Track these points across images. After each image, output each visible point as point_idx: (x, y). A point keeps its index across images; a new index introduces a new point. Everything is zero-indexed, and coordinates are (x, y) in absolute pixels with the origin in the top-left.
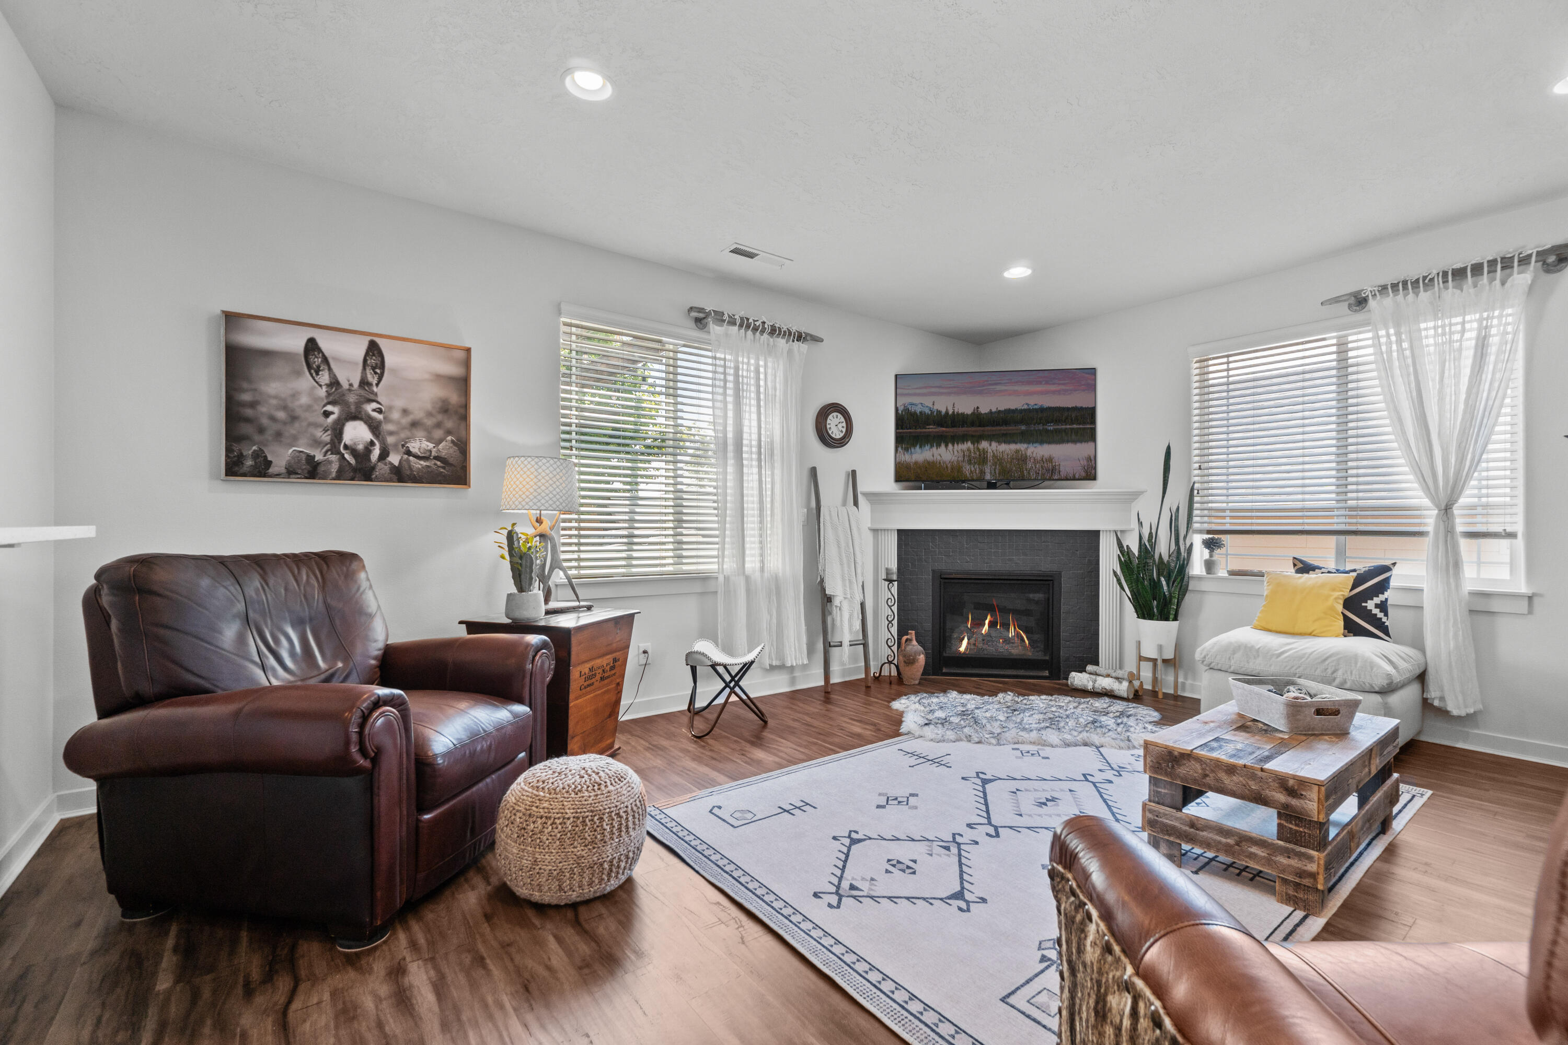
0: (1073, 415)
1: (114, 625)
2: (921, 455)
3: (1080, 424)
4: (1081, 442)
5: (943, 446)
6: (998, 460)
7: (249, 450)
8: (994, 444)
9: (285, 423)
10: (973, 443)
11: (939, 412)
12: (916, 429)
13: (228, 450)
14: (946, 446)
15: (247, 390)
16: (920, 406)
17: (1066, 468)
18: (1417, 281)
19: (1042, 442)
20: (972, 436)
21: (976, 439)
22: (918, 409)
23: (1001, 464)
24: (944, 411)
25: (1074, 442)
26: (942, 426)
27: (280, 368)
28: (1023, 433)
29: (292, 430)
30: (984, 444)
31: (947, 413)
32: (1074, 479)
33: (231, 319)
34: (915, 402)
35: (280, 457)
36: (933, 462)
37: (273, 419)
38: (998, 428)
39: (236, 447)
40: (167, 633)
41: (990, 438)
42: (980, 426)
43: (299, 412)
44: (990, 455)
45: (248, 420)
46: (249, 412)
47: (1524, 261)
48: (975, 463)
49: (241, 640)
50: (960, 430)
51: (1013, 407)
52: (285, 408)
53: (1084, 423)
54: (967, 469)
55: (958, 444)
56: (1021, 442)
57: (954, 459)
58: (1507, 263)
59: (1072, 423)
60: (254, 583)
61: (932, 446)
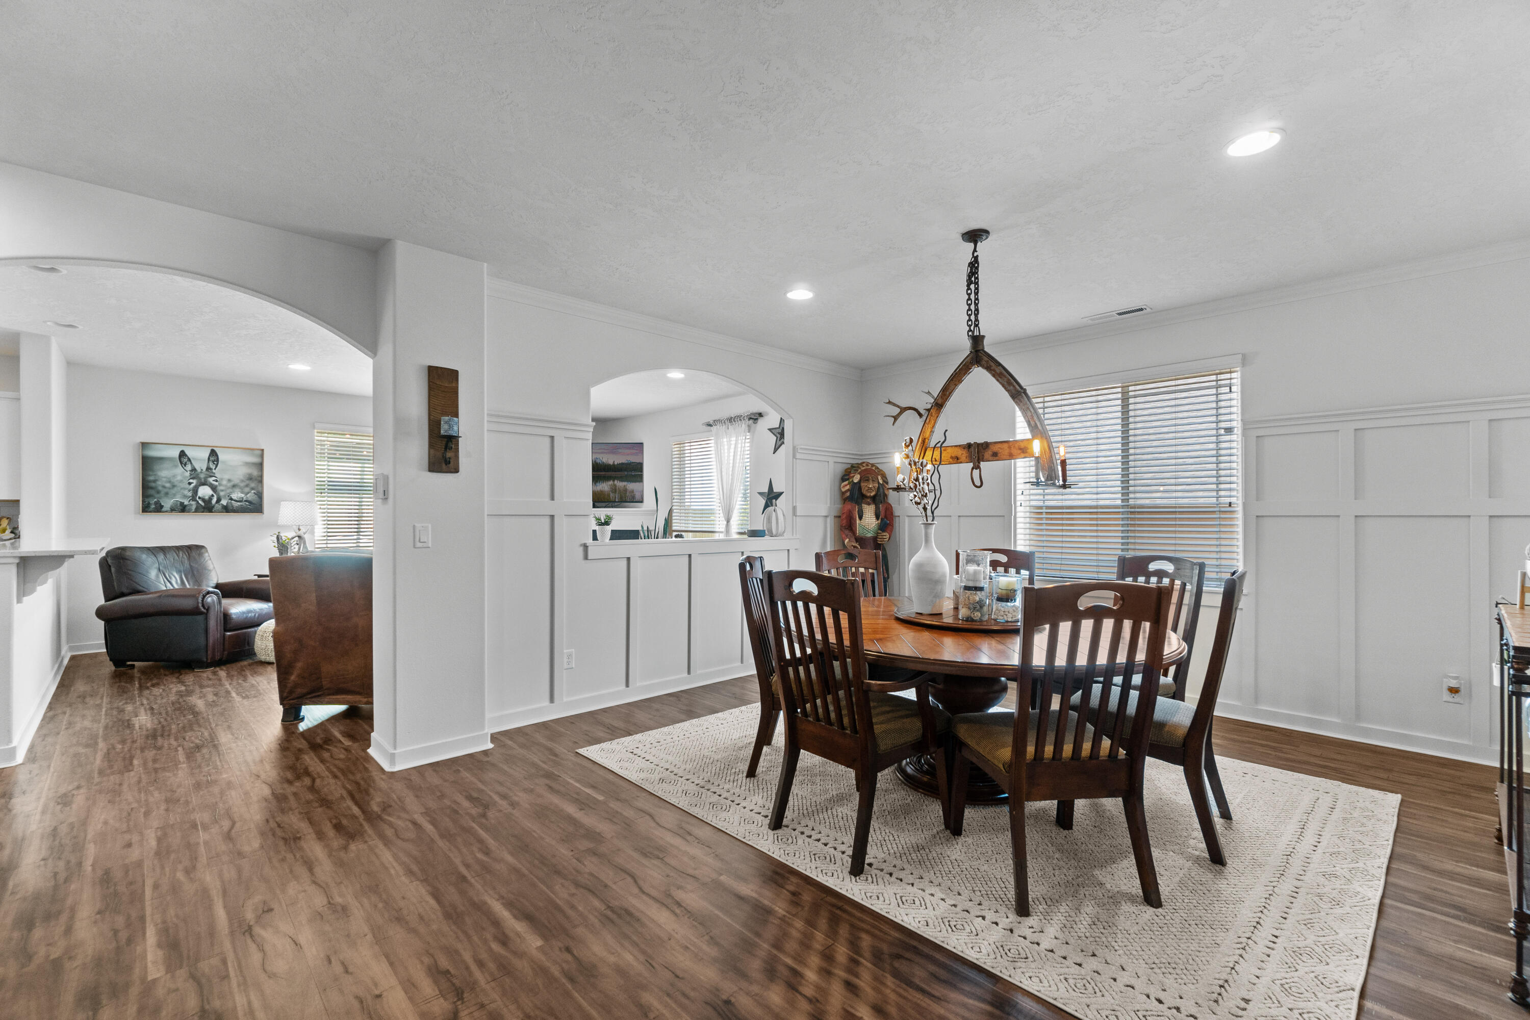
1: (113, 570)
7: (153, 501)
9: (170, 488)
13: (143, 501)
15: (151, 475)
27: (166, 465)
29: (173, 491)
33: (144, 445)
35: (167, 503)
37: (164, 487)
39: (147, 500)
40: (130, 572)
43: (176, 483)
45: (152, 488)
46: (153, 485)
49: (157, 576)
52: (170, 482)
60: (161, 557)
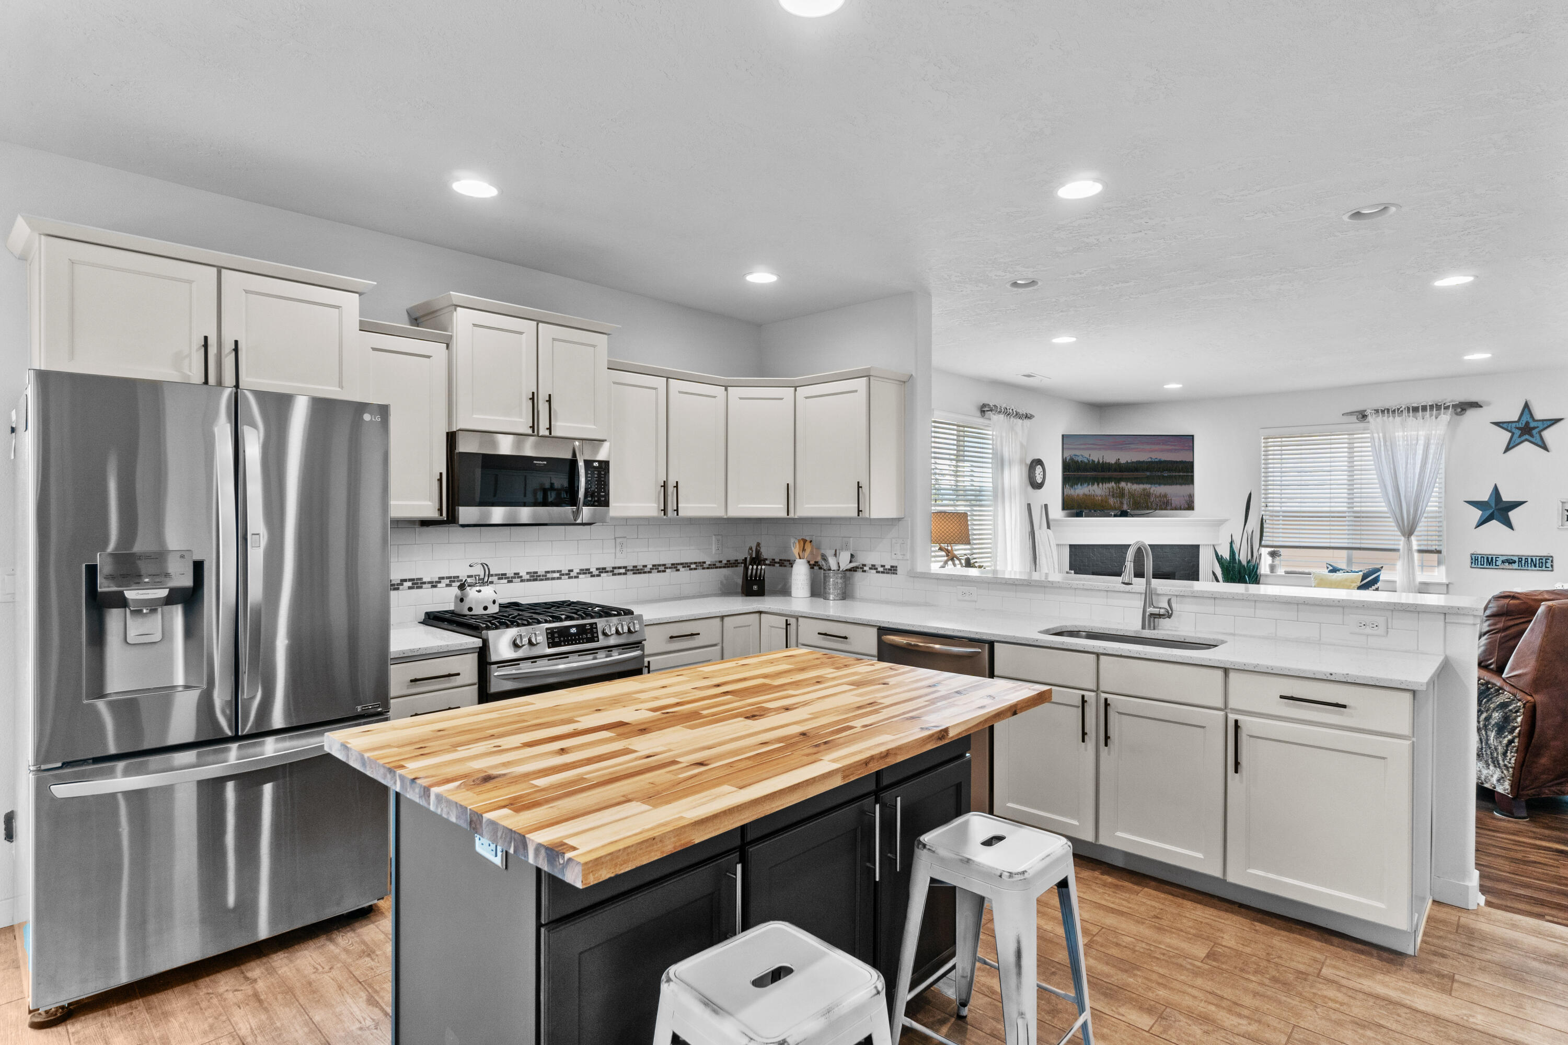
0: (1180, 466)
2: (1082, 490)
3: (1184, 472)
4: (1185, 484)
5: (1096, 484)
6: (1132, 495)
8: (1129, 484)
10: (1115, 483)
11: (1093, 461)
12: (1078, 472)
14: (1098, 485)
16: (1081, 457)
17: (1175, 501)
18: (1394, 411)
19: (1160, 484)
20: (1115, 478)
21: (1118, 480)
22: (1080, 459)
23: (1133, 498)
24: (1096, 461)
25: (1181, 484)
26: (1095, 471)
28: (1148, 477)
30: (1123, 484)
31: (1099, 462)
32: (1181, 509)
34: (1077, 454)
36: (1089, 495)
38: (1132, 473)
41: (1127, 480)
42: (1120, 472)
44: (1126, 492)
47: (1447, 408)
48: (1117, 497)
50: (1107, 474)
51: (1141, 460)
53: (1187, 472)
54: (1112, 501)
55: (1105, 483)
56: (1147, 483)
57: (1103, 493)
58: (1438, 407)
59: (1179, 472)
61: (1088, 485)
